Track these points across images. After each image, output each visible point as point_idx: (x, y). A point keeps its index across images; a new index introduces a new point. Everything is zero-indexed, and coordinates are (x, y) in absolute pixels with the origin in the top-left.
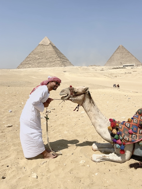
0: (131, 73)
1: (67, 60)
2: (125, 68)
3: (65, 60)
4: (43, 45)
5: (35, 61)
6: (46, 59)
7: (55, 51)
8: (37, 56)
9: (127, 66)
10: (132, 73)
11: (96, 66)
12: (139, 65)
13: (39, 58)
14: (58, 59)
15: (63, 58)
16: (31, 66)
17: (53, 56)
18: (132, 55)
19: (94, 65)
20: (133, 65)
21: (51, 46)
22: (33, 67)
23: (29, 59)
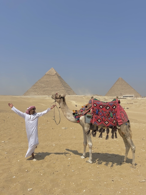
0: (132, 104)
1: (70, 89)
2: (126, 98)
3: (69, 89)
4: (49, 74)
5: (41, 89)
6: (52, 88)
7: (60, 80)
8: (43, 85)
9: (127, 97)
10: (134, 103)
11: (98, 96)
12: (138, 96)
13: (45, 87)
14: (63, 88)
15: (67, 88)
16: (36, 93)
17: (58, 85)
18: (131, 87)
19: (96, 95)
20: (132, 96)
21: (56, 76)
22: (39, 95)
23: (35, 87)
